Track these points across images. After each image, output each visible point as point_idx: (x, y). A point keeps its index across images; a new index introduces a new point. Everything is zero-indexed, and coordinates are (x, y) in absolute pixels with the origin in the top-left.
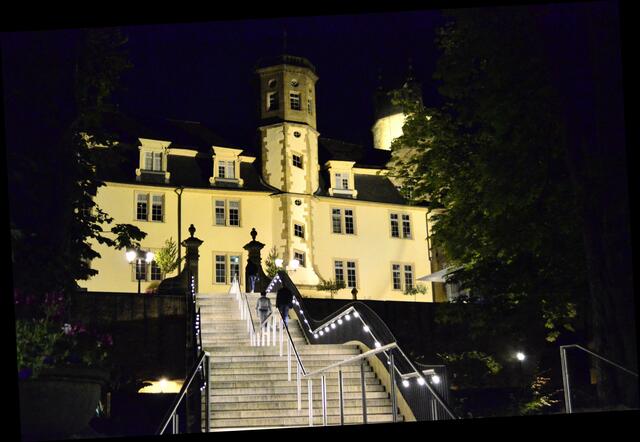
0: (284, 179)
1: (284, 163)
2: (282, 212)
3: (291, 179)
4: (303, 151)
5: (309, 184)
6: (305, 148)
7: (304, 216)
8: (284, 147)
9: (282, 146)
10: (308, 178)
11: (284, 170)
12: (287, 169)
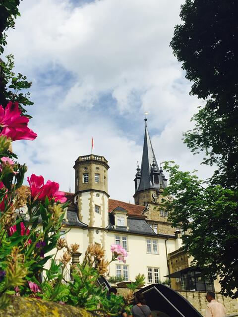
0: (90, 219)
1: (90, 211)
2: (88, 237)
3: (94, 219)
4: (101, 205)
5: (103, 222)
6: (102, 203)
7: (100, 240)
8: (91, 202)
9: (89, 201)
10: (103, 219)
11: (90, 215)
12: (92, 214)
